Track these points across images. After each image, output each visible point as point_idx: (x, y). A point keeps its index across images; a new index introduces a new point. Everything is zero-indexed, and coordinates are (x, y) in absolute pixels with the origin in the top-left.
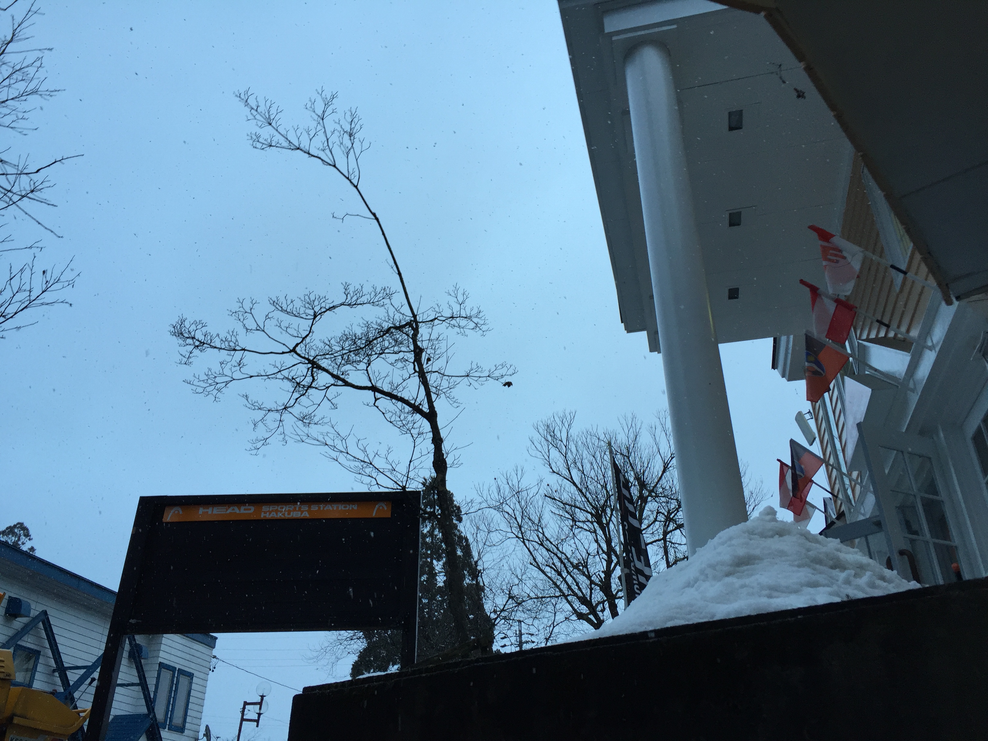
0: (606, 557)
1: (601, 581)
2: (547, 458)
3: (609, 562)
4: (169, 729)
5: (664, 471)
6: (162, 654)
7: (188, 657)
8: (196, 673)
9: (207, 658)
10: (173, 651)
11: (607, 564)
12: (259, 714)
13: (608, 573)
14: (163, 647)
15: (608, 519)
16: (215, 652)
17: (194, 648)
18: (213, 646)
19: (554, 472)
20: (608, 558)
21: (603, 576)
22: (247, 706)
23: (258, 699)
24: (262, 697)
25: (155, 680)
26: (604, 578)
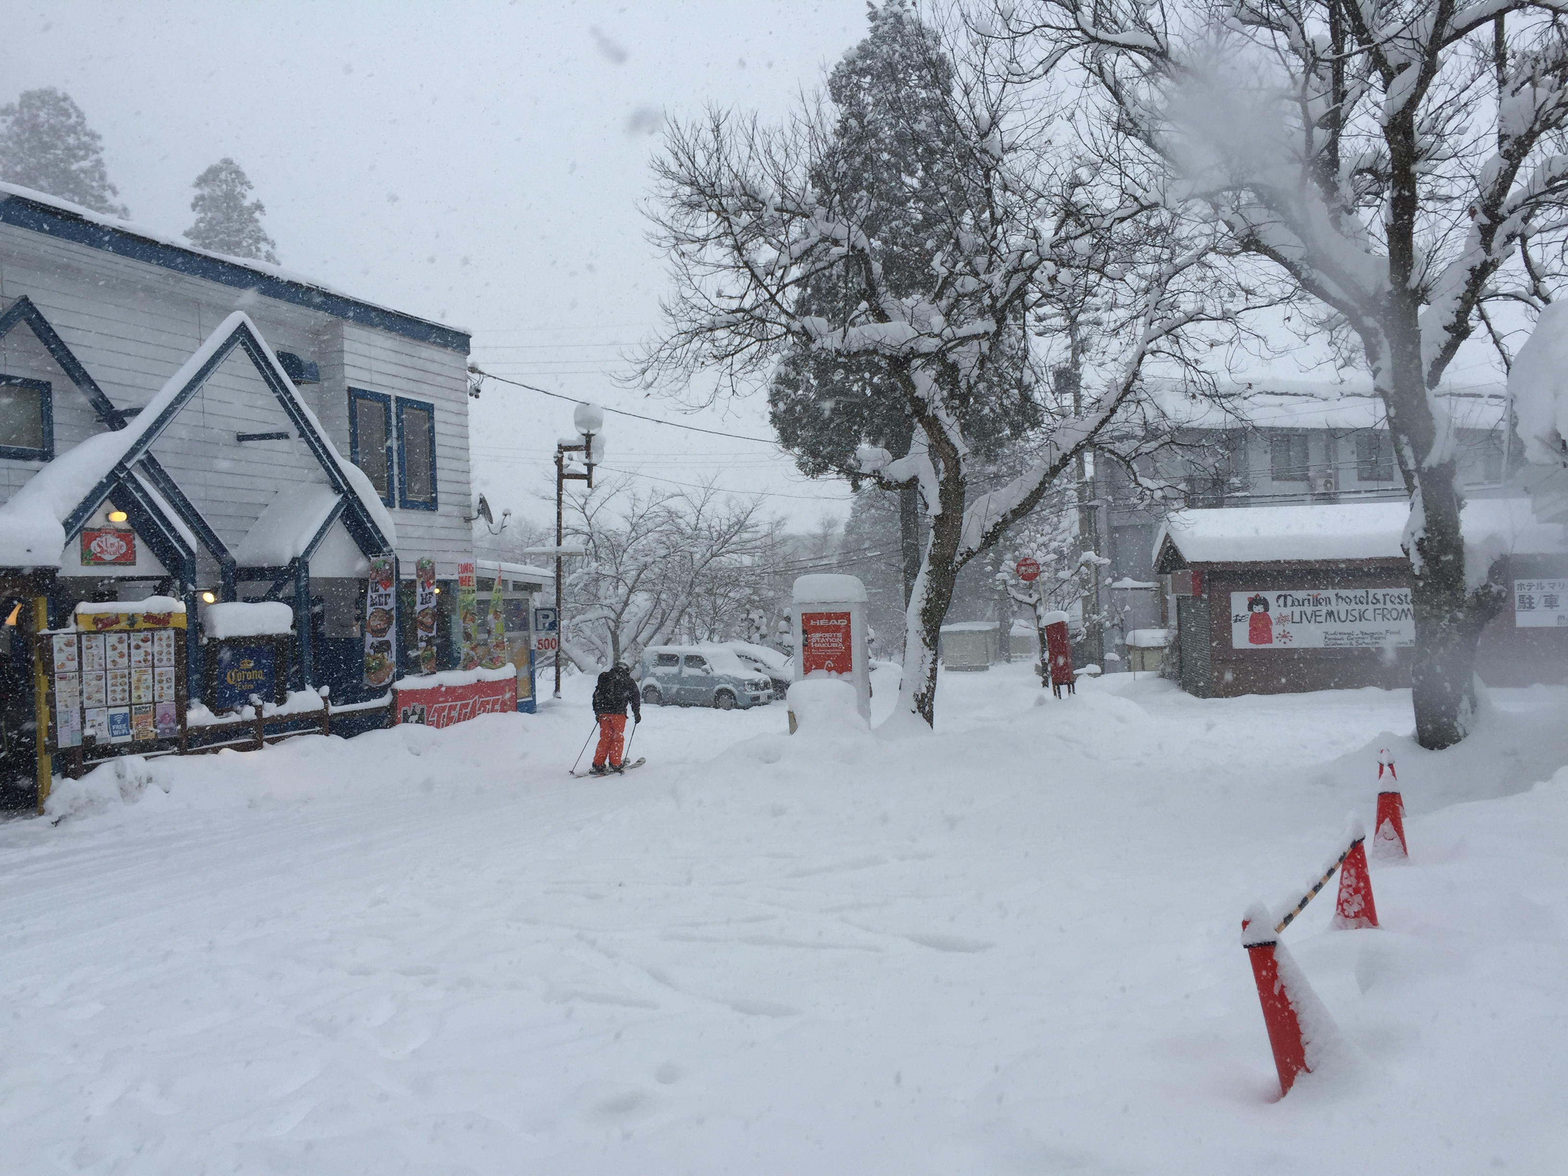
4: (401, 507)
6: (349, 372)
7: (412, 374)
8: (437, 404)
9: (457, 374)
10: (378, 366)
12: (590, 467)
14: (347, 358)
16: (470, 359)
17: (423, 355)
18: (467, 351)
22: (565, 453)
23: (582, 441)
24: (588, 436)
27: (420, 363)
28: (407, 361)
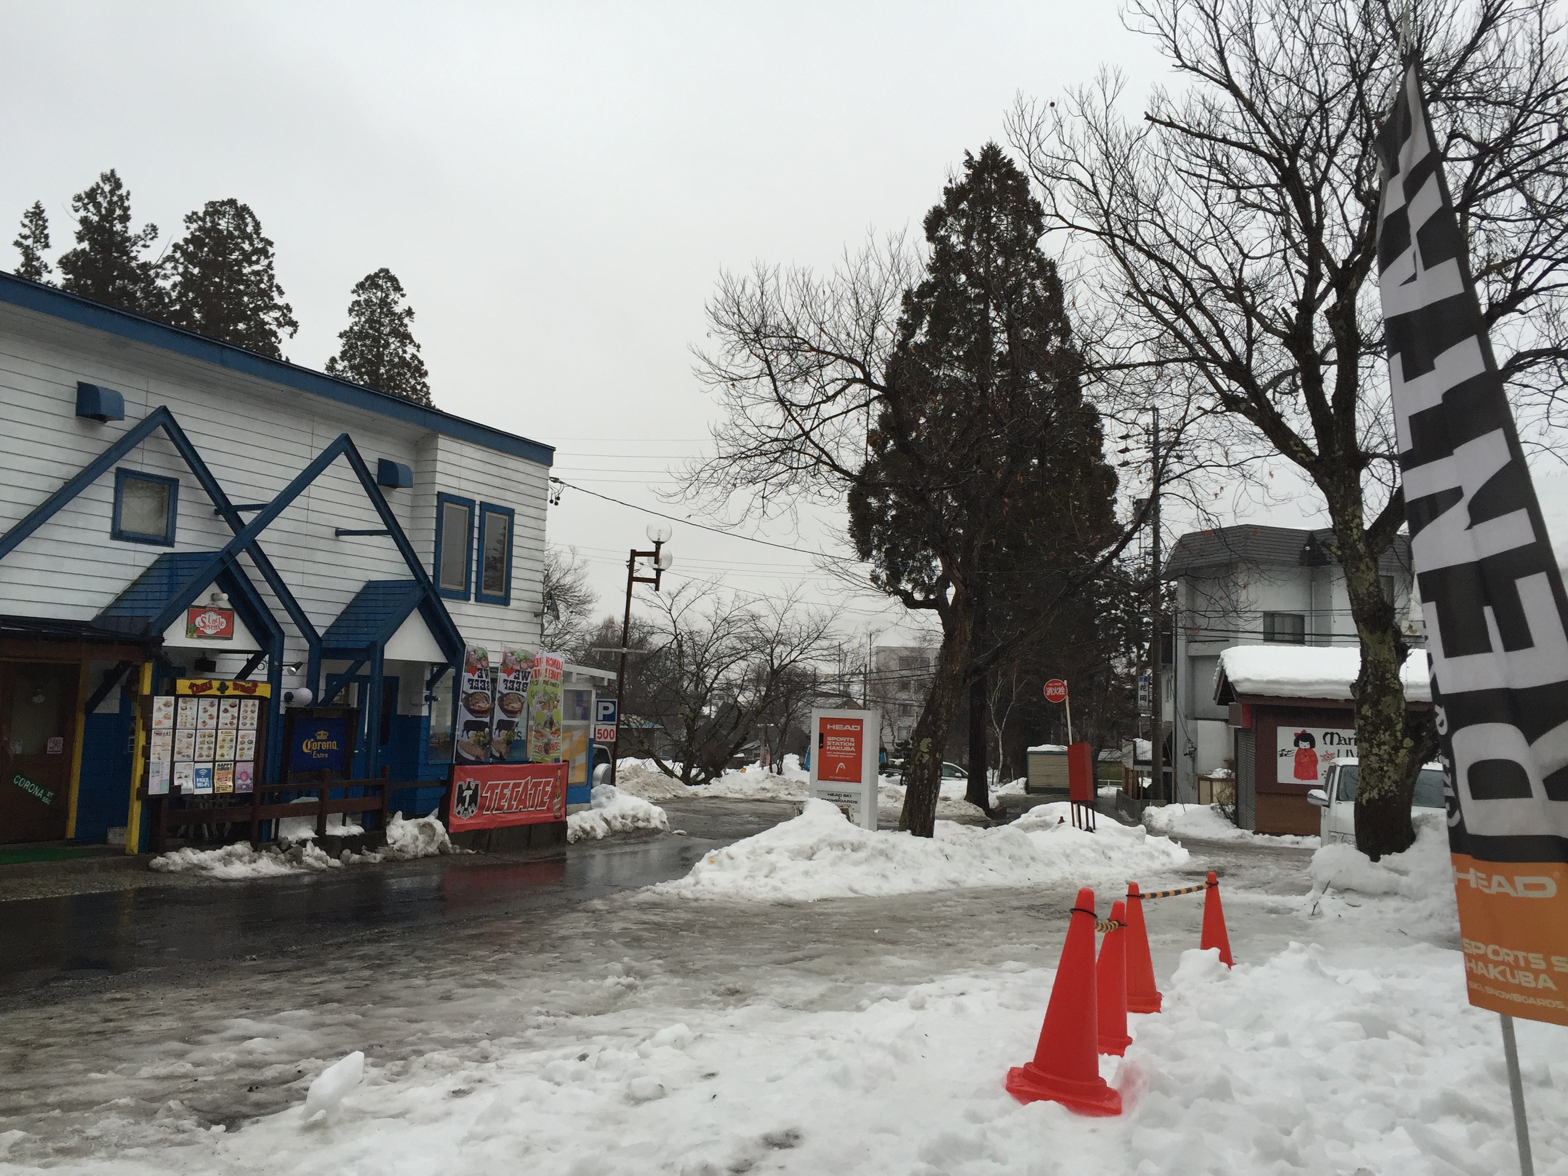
0: (1306, 267)
1: (1288, 323)
2: (1167, 30)
3: (1312, 279)
4: (476, 600)
5: (1482, 30)
6: (439, 478)
7: (497, 482)
8: (518, 509)
9: (540, 483)
10: (465, 473)
11: (1306, 285)
12: (659, 572)
13: (1307, 306)
14: (439, 467)
15: (1319, 175)
16: (553, 472)
17: (509, 466)
18: (550, 463)
19: (1185, 66)
20: (1311, 269)
21: (1293, 312)
22: (637, 558)
23: (652, 548)
24: (658, 544)
25: (434, 522)
26: (1297, 316)
27: (504, 473)
28: (493, 470)
